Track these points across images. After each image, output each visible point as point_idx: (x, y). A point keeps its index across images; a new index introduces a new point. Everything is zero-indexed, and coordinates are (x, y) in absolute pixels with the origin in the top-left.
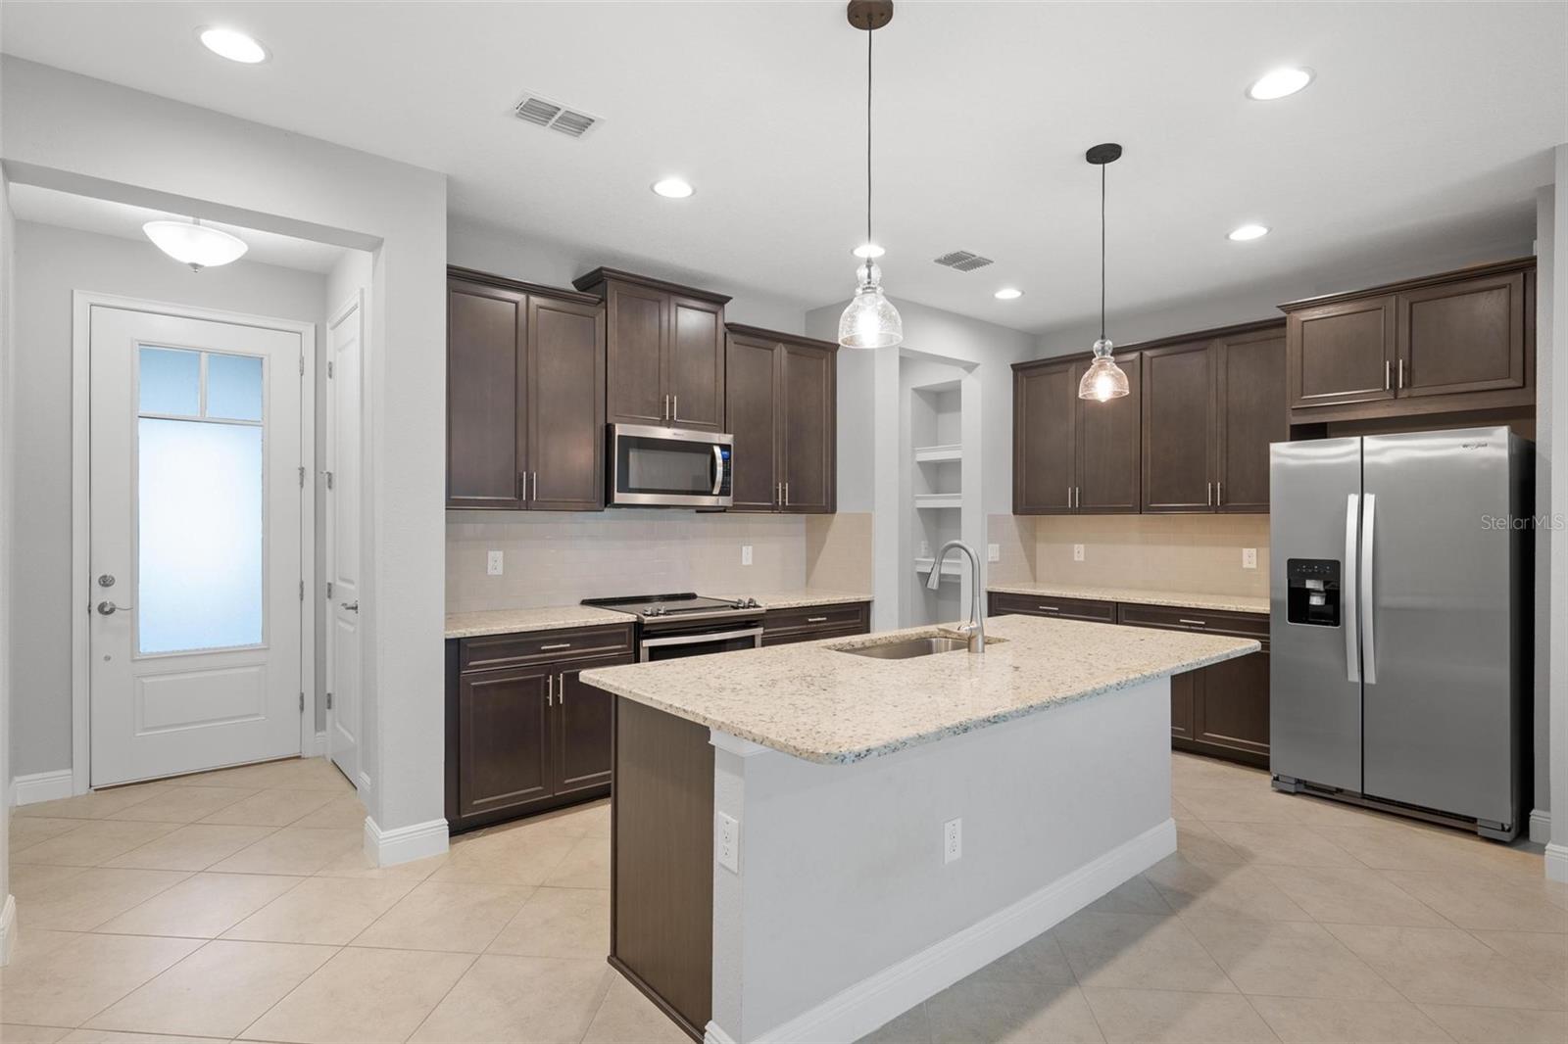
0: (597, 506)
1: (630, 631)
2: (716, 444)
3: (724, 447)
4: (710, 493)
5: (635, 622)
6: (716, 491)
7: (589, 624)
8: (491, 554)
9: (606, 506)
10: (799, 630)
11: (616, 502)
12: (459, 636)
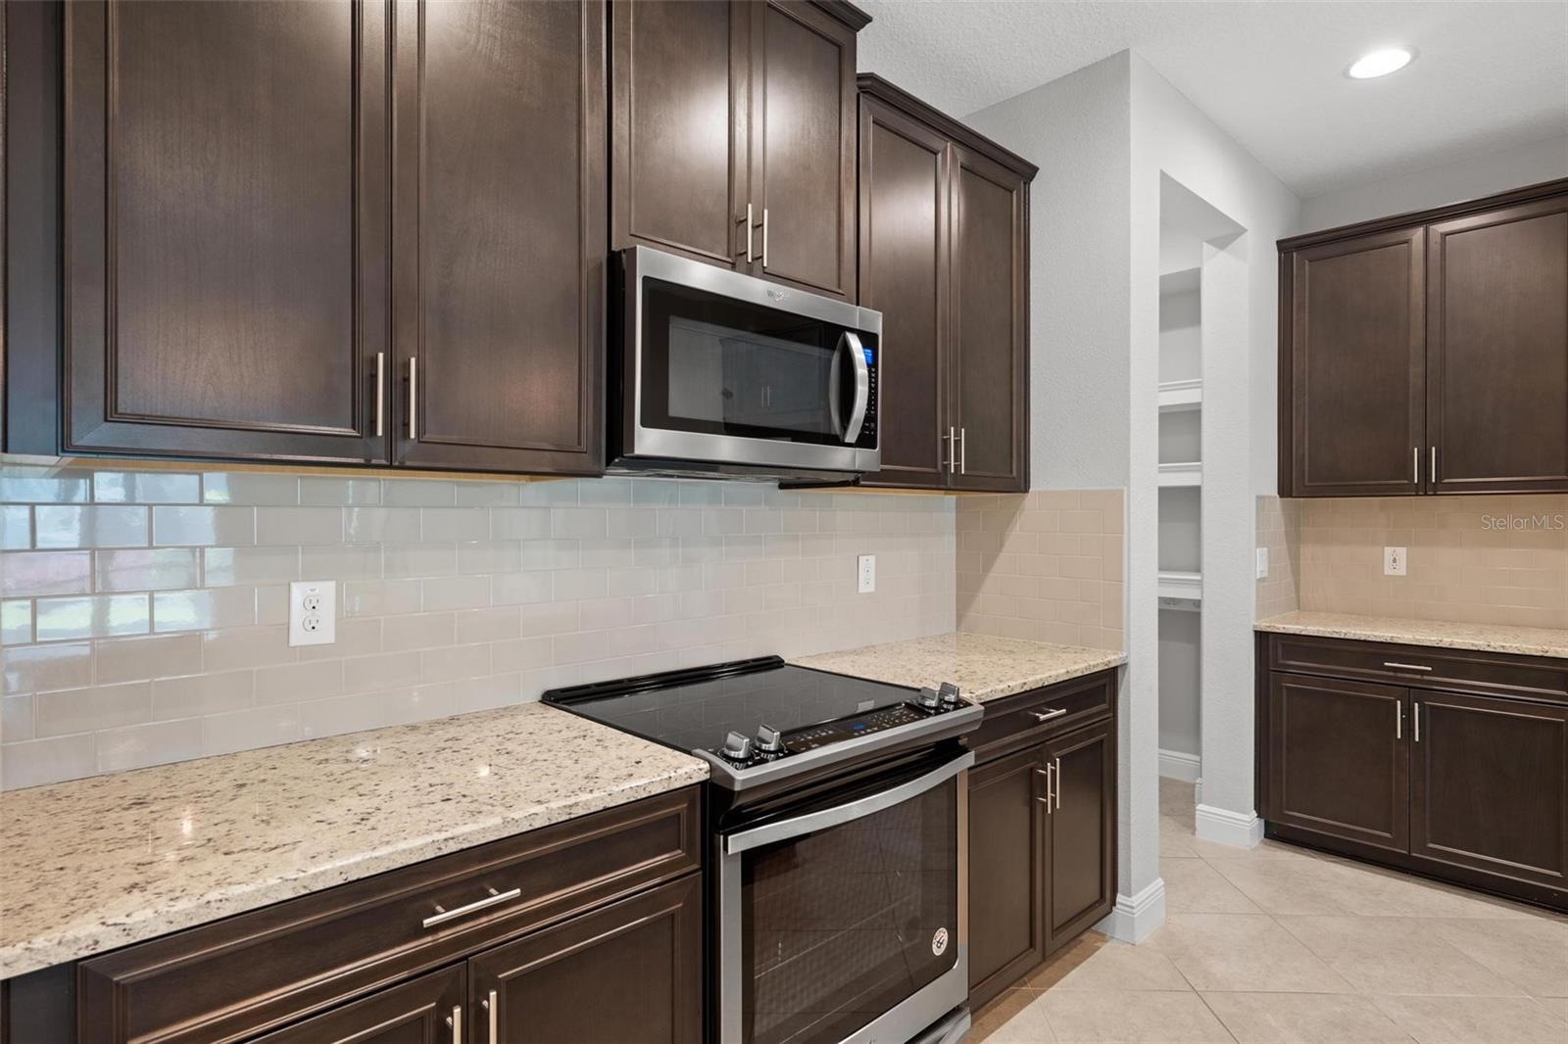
0: (586, 461)
1: (691, 807)
2: (852, 330)
3: (868, 340)
4: (837, 441)
5: (703, 784)
6: (851, 437)
7: (579, 812)
8: (299, 592)
9: (608, 463)
10: (1023, 740)
11: (639, 451)
12: (66, 956)
